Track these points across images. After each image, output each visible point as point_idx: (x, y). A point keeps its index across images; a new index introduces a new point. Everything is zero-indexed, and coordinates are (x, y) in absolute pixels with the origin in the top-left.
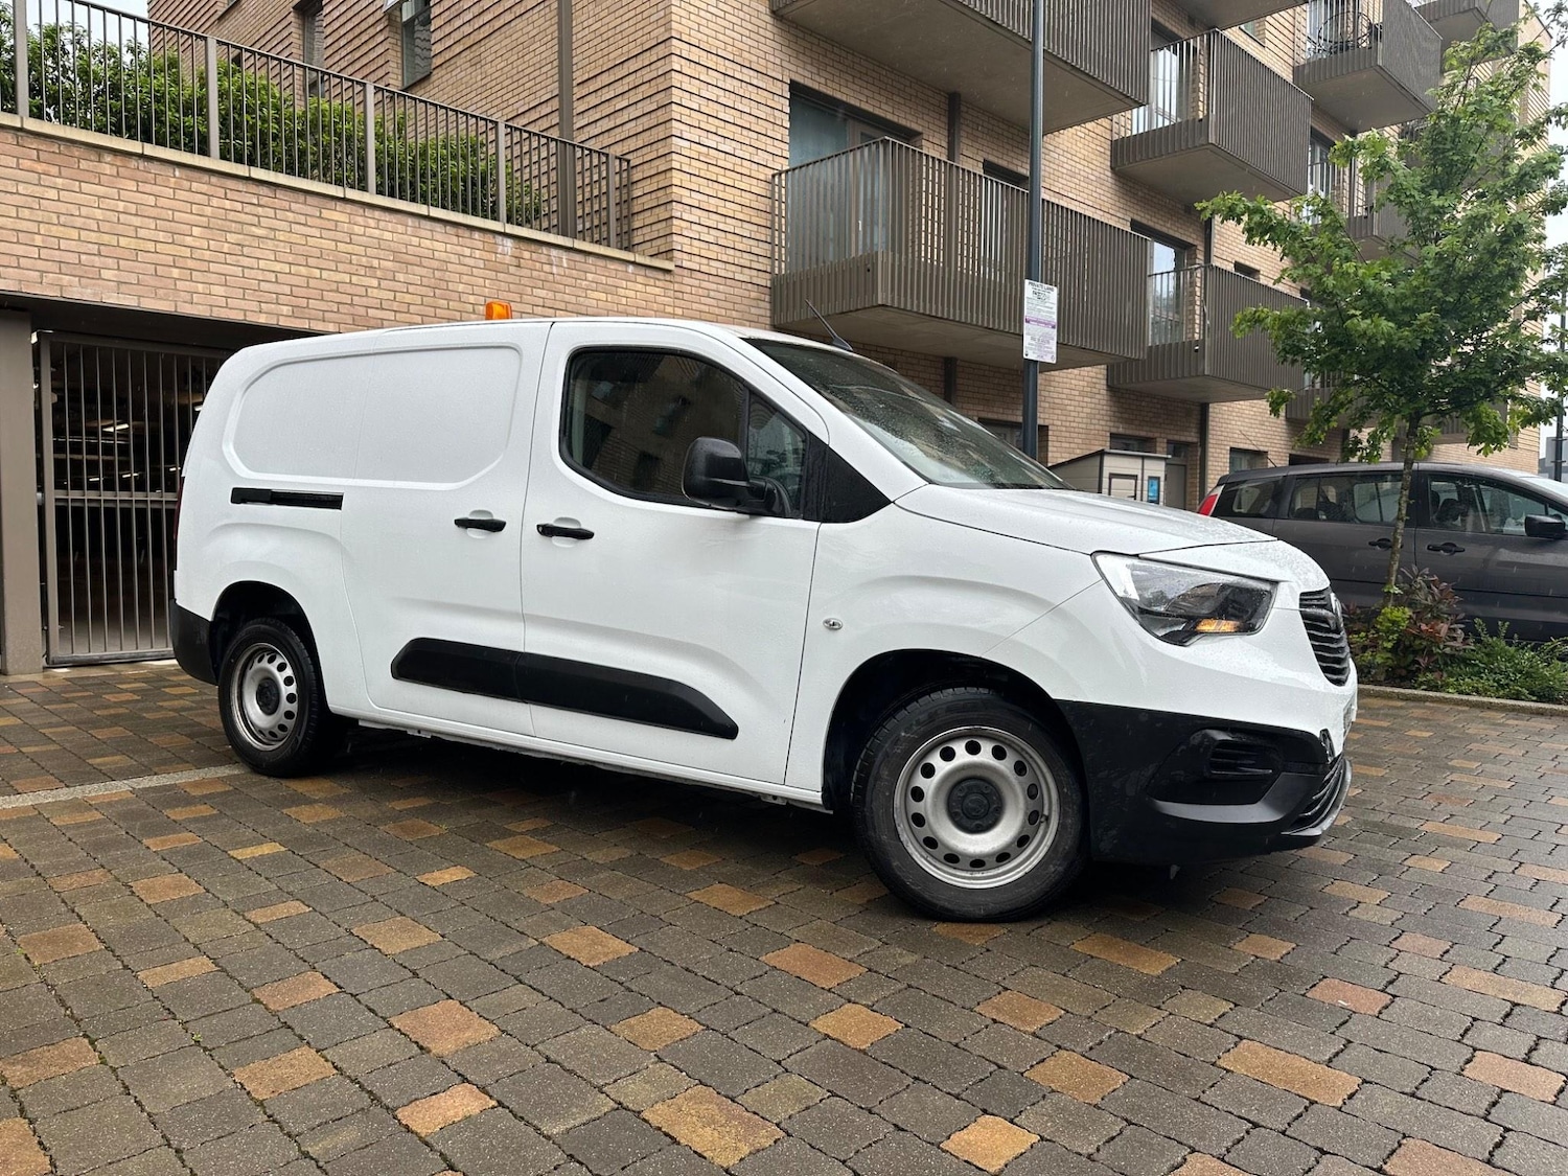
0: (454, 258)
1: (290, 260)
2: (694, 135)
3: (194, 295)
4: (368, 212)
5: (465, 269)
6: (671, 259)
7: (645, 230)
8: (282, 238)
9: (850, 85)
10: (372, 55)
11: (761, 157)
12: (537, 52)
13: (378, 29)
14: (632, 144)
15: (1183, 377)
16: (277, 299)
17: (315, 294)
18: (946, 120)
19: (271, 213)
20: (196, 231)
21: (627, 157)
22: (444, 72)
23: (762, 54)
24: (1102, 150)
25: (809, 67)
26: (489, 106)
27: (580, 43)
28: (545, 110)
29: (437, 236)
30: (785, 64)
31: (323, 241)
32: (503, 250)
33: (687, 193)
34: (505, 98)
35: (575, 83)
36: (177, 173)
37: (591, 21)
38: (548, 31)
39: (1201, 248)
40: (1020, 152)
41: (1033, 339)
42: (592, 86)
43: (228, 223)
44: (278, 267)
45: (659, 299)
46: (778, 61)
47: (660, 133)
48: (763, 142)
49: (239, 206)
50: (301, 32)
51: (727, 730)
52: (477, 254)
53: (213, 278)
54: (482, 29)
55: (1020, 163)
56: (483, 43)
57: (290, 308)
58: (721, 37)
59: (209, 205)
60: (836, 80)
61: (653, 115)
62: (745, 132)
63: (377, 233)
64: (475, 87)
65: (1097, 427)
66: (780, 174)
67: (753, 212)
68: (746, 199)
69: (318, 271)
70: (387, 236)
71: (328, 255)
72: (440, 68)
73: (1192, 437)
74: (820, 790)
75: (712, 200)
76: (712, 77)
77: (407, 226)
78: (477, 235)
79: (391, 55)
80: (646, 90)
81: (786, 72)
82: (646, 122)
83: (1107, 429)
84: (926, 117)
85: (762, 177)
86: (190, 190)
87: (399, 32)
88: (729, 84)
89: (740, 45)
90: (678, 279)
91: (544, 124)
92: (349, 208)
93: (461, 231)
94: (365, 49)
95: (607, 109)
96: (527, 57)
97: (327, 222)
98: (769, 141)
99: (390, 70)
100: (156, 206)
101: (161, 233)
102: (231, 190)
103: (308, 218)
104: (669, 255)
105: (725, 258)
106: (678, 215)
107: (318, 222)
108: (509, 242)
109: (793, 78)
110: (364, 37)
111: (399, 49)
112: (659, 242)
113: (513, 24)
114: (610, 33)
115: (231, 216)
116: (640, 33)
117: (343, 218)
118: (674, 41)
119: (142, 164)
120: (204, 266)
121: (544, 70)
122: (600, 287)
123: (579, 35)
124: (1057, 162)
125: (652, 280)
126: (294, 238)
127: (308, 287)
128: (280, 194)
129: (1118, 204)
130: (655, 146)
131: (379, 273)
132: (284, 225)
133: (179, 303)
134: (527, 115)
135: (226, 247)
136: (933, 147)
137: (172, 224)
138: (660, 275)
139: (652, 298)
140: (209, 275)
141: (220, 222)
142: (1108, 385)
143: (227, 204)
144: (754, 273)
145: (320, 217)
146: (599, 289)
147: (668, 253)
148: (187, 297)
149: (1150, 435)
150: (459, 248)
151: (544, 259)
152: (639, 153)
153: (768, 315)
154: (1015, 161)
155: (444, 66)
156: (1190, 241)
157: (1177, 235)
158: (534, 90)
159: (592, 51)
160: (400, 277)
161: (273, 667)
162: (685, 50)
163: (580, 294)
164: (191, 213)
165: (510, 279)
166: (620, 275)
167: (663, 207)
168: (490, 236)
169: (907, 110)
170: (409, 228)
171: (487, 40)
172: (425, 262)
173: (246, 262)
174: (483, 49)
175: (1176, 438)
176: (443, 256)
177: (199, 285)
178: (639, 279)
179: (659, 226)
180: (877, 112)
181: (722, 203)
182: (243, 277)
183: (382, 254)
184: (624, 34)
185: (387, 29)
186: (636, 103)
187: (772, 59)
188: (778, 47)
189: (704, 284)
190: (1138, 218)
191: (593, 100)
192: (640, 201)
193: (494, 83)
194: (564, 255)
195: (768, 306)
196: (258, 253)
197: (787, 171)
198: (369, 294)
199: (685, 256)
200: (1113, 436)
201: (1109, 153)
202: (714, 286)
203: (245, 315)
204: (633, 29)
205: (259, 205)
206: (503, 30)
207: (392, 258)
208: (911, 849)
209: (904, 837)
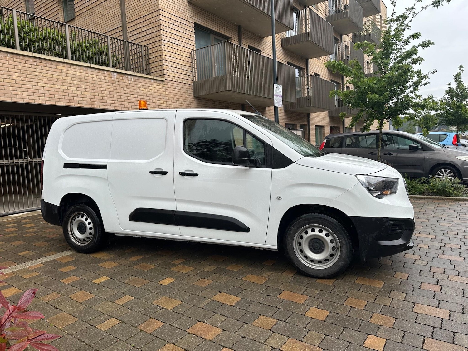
0: (99, 80)
1: (48, 82)
2: (168, 39)
3: (18, 95)
4: (72, 66)
5: (103, 83)
6: (164, 77)
7: (154, 68)
8: (45, 76)
9: (211, 23)
10: (53, 11)
11: (188, 46)
12: (113, 12)
13: (54, 3)
14: (148, 42)
15: (305, 107)
16: (44, 95)
17: (57, 93)
18: (237, 34)
19: (40, 67)
20: (17, 74)
21: (147, 46)
22: (80, 17)
23: (186, 14)
24: (279, 42)
25: (199, 18)
26: (97, 29)
27: (128, 10)
28: (117, 30)
29: (94, 73)
30: (192, 17)
31: (58, 76)
32: (114, 77)
33: (167, 57)
34: (102, 26)
35: (127, 23)
36: (9, 56)
37: (131, 3)
38: (116, 6)
39: (305, 69)
40: (258, 43)
41: (277, 101)
42: (133, 24)
43: (27, 71)
44: (44, 85)
45: (161, 90)
46: (190, 17)
47: (158, 39)
48: (188, 41)
49: (30, 66)
50: (25, 3)
51: (246, 230)
52: (106, 78)
53: (23, 90)
54: (93, 4)
55: (258, 46)
56: (93, 9)
57: (49, 98)
58: (174, 9)
59: (20, 66)
60: (207, 22)
61: (155, 33)
62: (182, 38)
63: (75, 73)
64: (91, 22)
65: (282, 122)
66: (194, 51)
67: (186, 62)
68: (184, 58)
69: (57, 86)
70: (78, 74)
71: (60, 80)
72: (78, 16)
73: (306, 123)
74: (277, 245)
75: (174, 59)
76: (172, 22)
77: (84, 70)
78: (106, 72)
79: (60, 11)
80: (152, 25)
81: (193, 20)
82: (152, 35)
83: (285, 122)
84: (232, 33)
85: (188, 52)
86: (14, 61)
87: (62, 4)
88: (177, 24)
89: (180, 12)
90: (166, 83)
91: (117, 35)
92: (65, 65)
93: (101, 71)
94: (50, 9)
95: (139, 31)
96: (109, 14)
97: (59, 70)
98: (190, 41)
99: (60, 16)
100: (2, 67)
101: (5, 75)
102: (27, 60)
103: (53, 69)
104: (163, 76)
105: (179, 77)
106: (165, 64)
107: (56, 70)
108: (116, 74)
109: (195, 22)
110: (49, 5)
111: (62, 9)
112: (159, 72)
113: (104, 3)
114: (138, 7)
115: (28, 69)
116: (149, 8)
117: (64, 68)
118: (160, 11)
120: (20, 86)
121: (116, 18)
122: (144, 87)
123: (127, 8)
124: (267, 45)
125: (159, 84)
126: (48, 75)
127: (54, 91)
128: (43, 61)
129: (284, 57)
130: (156, 43)
131: (76, 86)
132: (45, 71)
133: (12, 98)
134: (111, 32)
135: (27, 79)
136: (235, 41)
137: (8, 72)
138: (161, 82)
139: (159, 89)
140: (22, 88)
141: (24, 71)
142: (284, 110)
143: (26, 65)
144: (188, 81)
145: (56, 68)
146: (143, 87)
147: (163, 75)
148: (15, 96)
149: (295, 123)
150: (100, 77)
151: (126, 79)
152: (151, 45)
153: (193, 93)
154: (257, 45)
155: (80, 16)
156: (303, 67)
157: (299, 66)
158: (113, 24)
159: (133, 13)
160: (83, 86)
161: (83, 219)
162: (164, 14)
163: (138, 89)
164: (15, 69)
165: (117, 86)
166: (149, 83)
167: (160, 62)
168: (110, 72)
169: (227, 31)
170: (85, 71)
171: (95, 8)
172: (90, 82)
173: (34, 84)
174: (93, 10)
175: (302, 123)
176: (96, 79)
177: (19, 92)
178: (155, 84)
179: (159, 67)
180: (219, 31)
181: (177, 60)
182: (33, 89)
183: (77, 80)
184: (143, 8)
185: (58, 3)
186: (149, 29)
187: (188, 16)
188: (190, 12)
189: (174, 85)
190: (289, 61)
191: (134, 28)
192: (152, 59)
193: (98, 21)
194: (132, 78)
195: (192, 90)
196: (37, 81)
197: (196, 50)
198: (74, 92)
199: (168, 76)
200: (286, 124)
201: (281, 42)
202: (177, 85)
203: (34, 101)
204: (146, 6)
205: (36, 65)
206: (100, 5)
207: (80, 81)
208: (300, 259)
209: (298, 256)
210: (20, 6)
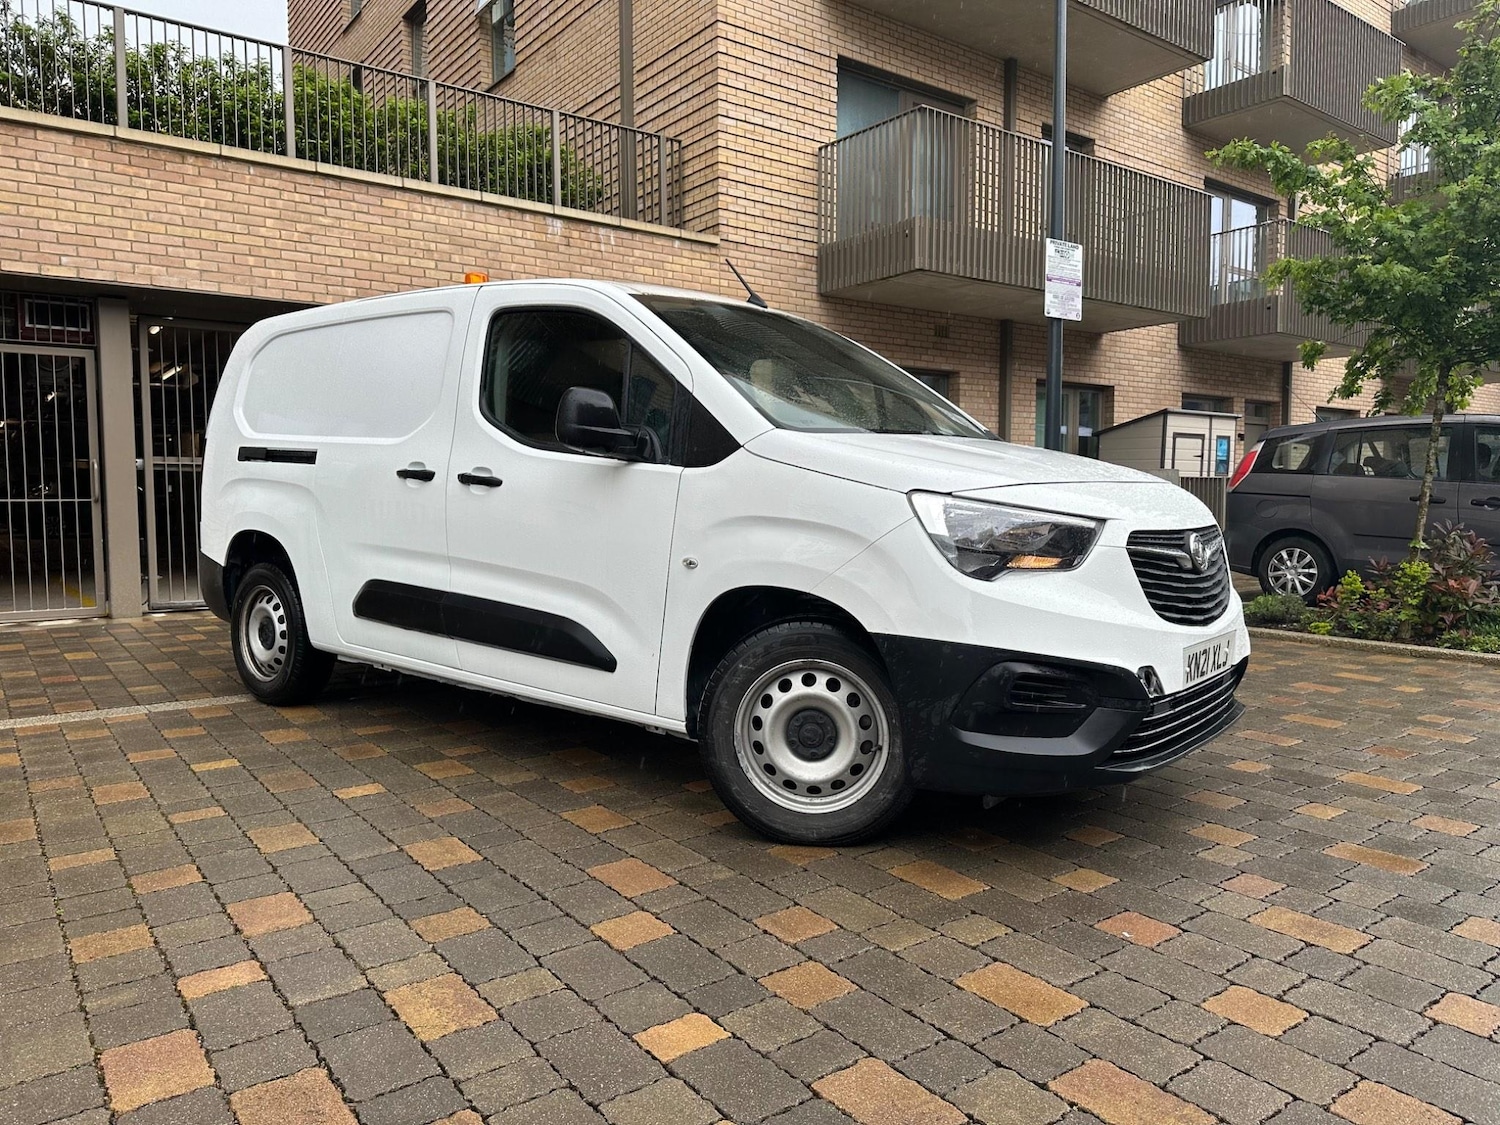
0: (507, 240)
1: (354, 246)
2: (740, 113)
3: (268, 280)
4: (426, 200)
5: (517, 250)
6: (717, 234)
7: (695, 207)
8: (347, 226)
9: (900, 57)
10: (467, 56)
11: (808, 131)
12: (603, 43)
13: (472, 32)
14: (684, 125)
15: (1255, 335)
16: (342, 281)
17: (378, 276)
18: (1002, 87)
19: (336, 203)
20: (269, 222)
21: (679, 138)
22: (525, 68)
23: (809, 32)
24: (1173, 109)
25: (857, 42)
26: (562, 97)
27: (638, 32)
28: (610, 97)
29: (491, 220)
30: (832, 40)
31: (384, 227)
32: (553, 230)
33: (733, 169)
34: (577, 88)
35: (635, 71)
36: (252, 171)
37: (648, 11)
38: (612, 23)
39: (1284, 203)
40: (1082, 115)
41: (1055, 297)
42: (649, 73)
43: (297, 214)
44: (343, 252)
45: (704, 272)
46: (825, 38)
47: (707, 113)
48: (810, 117)
49: (307, 199)
50: (410, 39)
51: (607, 664)
52: (528, 235)
53: (284, 264)
54: (557, 25)
55: (1082, 126)
56: (557, 38)
57: (355, 290)
58: (767, 18)
59: (281, 199)
60: (886, 52)
61: (702, 97)
62: (792, 108)
63: (433, 218)
64: (550, 81)
65: (1167, 387)
66: (826, 147)
67: (798, 184)
68: (793, 172)
69: (380, 255)
70: (444, 221)
71: (389, 240)
72: (522, 65)
73: (1275, 397)
74: (684, 719)
75: (758, 175)
76: (759, 56)
77: (462, 211)
78: (528, 217)
79: (482, 55)
80: (695, 73)
81: (834, 48)
82: (696, 103)
83: (1180, 388)
84: (980, 85)
85: (809, 150)
86: (264, 186)
87: (489, 33)
88: (775, 63)
89: (787, 24)
90: (724, 252)
91: (609, 111)
92: (407, 196)
93: (513, 214)
94: (461, 51)
95: (662, 94)
96: (594, 50)
97: (387, 210)
98: (816, 115)
99: (481, 69)
100: (233, 201)
101: (238, 225)
102: (300, 184)
103: (371, 207)
104: (716, 229)
105: (771, 231)
106: (724, 190)
107: (379, 210)
108: (559, 223)
109: (841, 53)
110: (460, 40)
111: (490, 49)
112: (706, 217)
113: (582, 18)
114: (665, 21)
115: (301, 207)
116: (690, 19)
117: (403, 205)
118: (720, 25)
119: (220, 164)
120: (276, 254)
121: (608, 60)
122: (647, 263)
123: (639, 24)
124: (1122, 122)
125: (698, 255)
126: (357, 226)
127: (370, 270)
128: (344, 186)
129: (1189, 162)
130: (703, 126)
131: (436, 256)
132: (348, 215)
133: (254, 288)
134: (595, 103)
135: (296, 236)
136: (989, 115)
137: (248, 217)
138: (706, 249)
139: (698, 271)
140: (281, 261)
141: (290, 213)
142: (1179, 344)
143: (297, 197)
144: (801, 243)
145: (381, 206)
146: (646, 264)
147: (714, 228)
148: (261, 282)
149: (1226, 394)
150: (511, 230)
151: (592, 237)
152: (690, 133)
153: (815, 283)
154: (1076, 124)
155: (526, 62)
156: (1272, 196)
157: (1257, 192)
158: (600, 79)
159: (649, 39)
160: (456, 258)
161: (270, 607)
162: (731, 33)
163: (627, 269)
164: (265, 206)
165: (560, 257)
166: (666, 250)
167: (710, 184)
168: (540, 218)
169: (961, 79)
170: (464, 213)
171: (561, 35)
172: (480, 244)
173: (314, 249)
174: (557, 44)
175: (1256, 397)
176: (496, 238)
177: (273, 271)
178: (685, 253)
179: (707, 202)
180: (929, 82)
181: (768, 177)
182: (312, 262)
183: (439, 238)
184: (677, 20)
185: (479, 31)
186: (686, 86)
187: (819, 35)
188: (826, 23)
189: (750, 256)
190: (1210, 175)
191: (650, 86)
192: (691, 179)
193: (567, 75)
194: (612, 234)
195: (815, 275)
196: (325, 241)
197: (833, 144)
198: (427, 275)
199: (731, 230)
200: (1185, 395)
201: (1180, 111)
202: (760, 258)
203: (314, 297)
204: (684, 15)
205: (325, 197)
206: (574, 25)
207: (448, 241)
208: (751, 775)
209: (744, 763)
210: (397, 50)
